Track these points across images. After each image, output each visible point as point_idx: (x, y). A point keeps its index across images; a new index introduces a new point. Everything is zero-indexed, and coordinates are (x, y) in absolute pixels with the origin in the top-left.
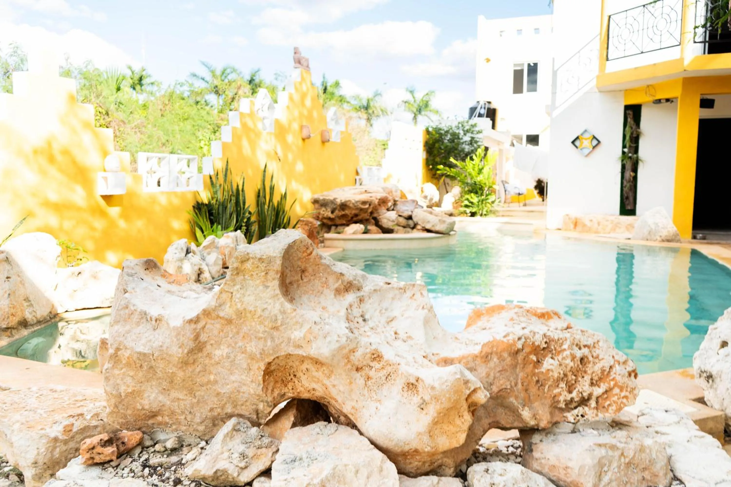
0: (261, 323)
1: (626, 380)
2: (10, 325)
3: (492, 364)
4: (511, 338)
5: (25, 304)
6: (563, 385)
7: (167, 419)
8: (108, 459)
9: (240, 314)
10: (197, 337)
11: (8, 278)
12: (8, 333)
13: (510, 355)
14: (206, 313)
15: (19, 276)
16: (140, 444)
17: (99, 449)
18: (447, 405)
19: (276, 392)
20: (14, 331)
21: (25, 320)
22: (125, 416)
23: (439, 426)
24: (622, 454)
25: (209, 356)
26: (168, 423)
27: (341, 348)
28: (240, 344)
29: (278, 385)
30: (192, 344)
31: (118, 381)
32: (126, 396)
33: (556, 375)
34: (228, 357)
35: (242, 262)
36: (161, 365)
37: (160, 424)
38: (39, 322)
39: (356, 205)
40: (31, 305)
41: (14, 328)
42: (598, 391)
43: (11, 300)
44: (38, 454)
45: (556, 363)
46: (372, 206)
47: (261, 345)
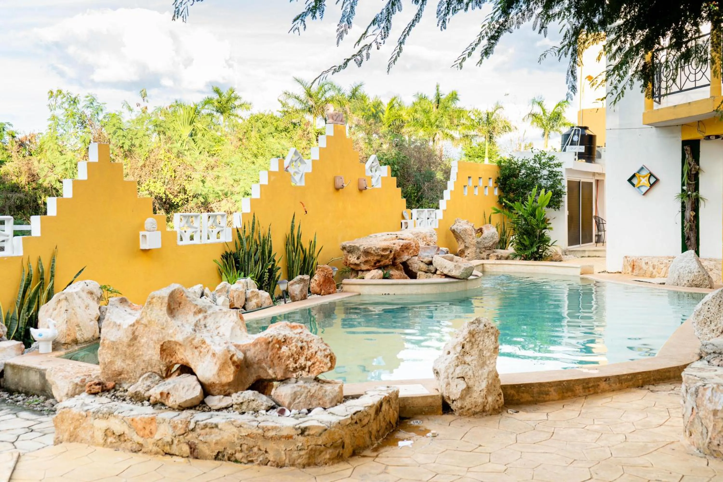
0: (157, 326)
1: (323, 358)
2: (66, 342)
3: (257, 348)
4: (267, 336)
5: (77, 329)
6: (291, 359)
7: (126, 376)
8: (97, 391)
9: (149, 322)
10: (134, 333)
11: (66, 310)
12: (65, 347)
13: (265, 343)
14: (138, 322)
15: (73, 309)
16: (114, 388)
17: (93, 386)
18: (223, 361)
19: (167, 360)
20: (69, 346)
21: (76, 339)
22: (108, 375)
23: (222, 371)
24: (309, 391)
25: (139, 342)
26: (126, 378)
27: (188, 338)
28: (151, 336)
29: (168, 357)
30: (131, 336)
31: (105, 356)
32: (108, 364)
33: (287, 354)
34: (146, 342)
35: (152, 299)
36: (120, 346)
37: (123, 379)
38: (85, 342)
39: (377, 251)
40: (81, 330)
41: (69, 344)
42: (309, 363)
43: (68, 325)
44: (69, 390)
45: (288, 348)
46: (393, 253)
47: (158, 336)
